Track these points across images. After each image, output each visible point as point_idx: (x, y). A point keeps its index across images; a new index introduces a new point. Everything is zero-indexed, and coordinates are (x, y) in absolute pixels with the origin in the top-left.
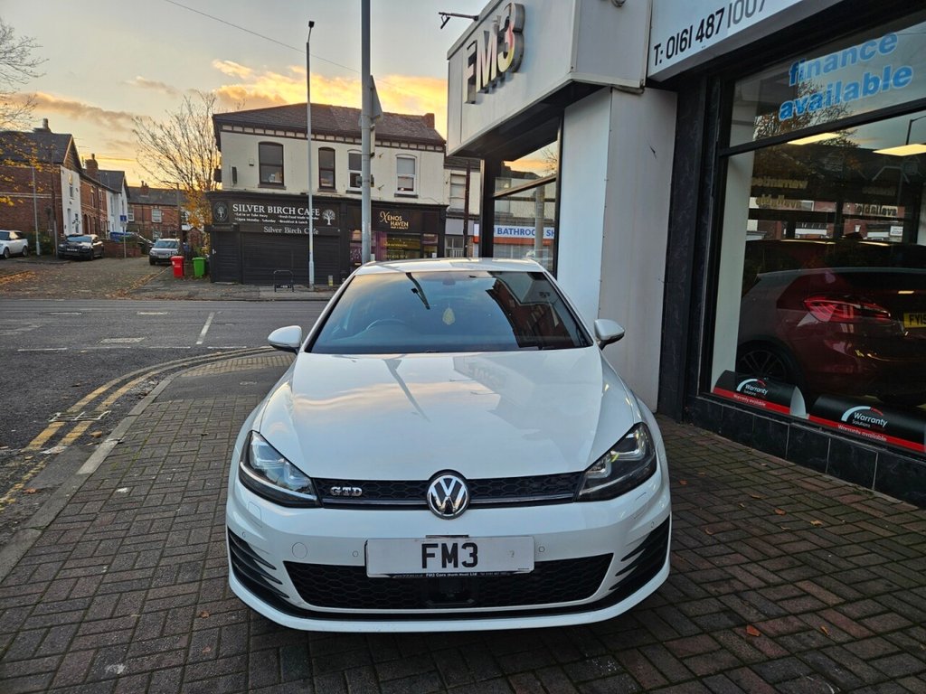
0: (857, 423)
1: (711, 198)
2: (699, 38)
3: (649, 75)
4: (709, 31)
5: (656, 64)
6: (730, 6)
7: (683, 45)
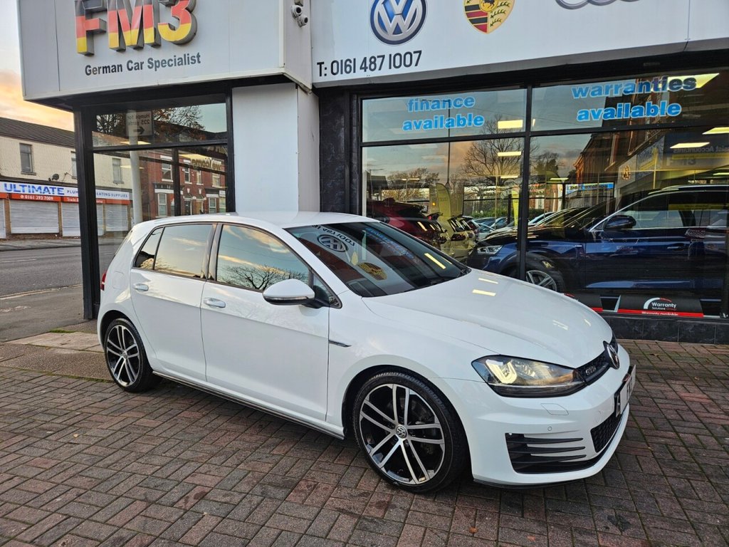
2: (363, 68)
3: (314, 82)
4: (373, 66)
5: (321, 75)
6: (390, 55)
7: (348, 69)
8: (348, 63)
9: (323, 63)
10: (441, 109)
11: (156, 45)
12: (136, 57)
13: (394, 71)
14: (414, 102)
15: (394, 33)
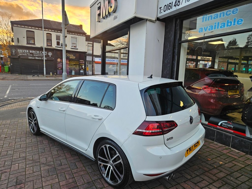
0: (224, 126)
1: (176, 56)
2: (175, 6)
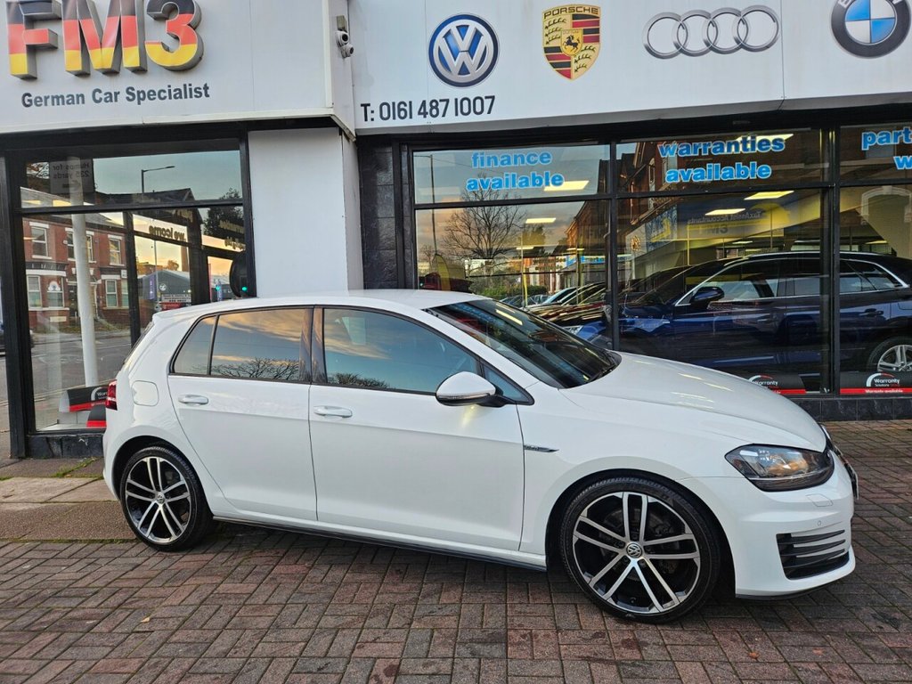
3: (358, 127)
4: (434, 112)
5: (366, 120)
6: (456, 100)
7: (402, 114)
8: (402, 106)
9: (369, 105)
10: (513, 165)
11: (140, 71)
12: (108, 85)
13: (461, 119)
14: (479, 156)
15: (460, 74)
